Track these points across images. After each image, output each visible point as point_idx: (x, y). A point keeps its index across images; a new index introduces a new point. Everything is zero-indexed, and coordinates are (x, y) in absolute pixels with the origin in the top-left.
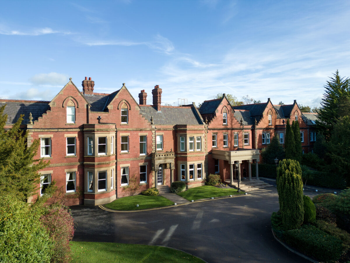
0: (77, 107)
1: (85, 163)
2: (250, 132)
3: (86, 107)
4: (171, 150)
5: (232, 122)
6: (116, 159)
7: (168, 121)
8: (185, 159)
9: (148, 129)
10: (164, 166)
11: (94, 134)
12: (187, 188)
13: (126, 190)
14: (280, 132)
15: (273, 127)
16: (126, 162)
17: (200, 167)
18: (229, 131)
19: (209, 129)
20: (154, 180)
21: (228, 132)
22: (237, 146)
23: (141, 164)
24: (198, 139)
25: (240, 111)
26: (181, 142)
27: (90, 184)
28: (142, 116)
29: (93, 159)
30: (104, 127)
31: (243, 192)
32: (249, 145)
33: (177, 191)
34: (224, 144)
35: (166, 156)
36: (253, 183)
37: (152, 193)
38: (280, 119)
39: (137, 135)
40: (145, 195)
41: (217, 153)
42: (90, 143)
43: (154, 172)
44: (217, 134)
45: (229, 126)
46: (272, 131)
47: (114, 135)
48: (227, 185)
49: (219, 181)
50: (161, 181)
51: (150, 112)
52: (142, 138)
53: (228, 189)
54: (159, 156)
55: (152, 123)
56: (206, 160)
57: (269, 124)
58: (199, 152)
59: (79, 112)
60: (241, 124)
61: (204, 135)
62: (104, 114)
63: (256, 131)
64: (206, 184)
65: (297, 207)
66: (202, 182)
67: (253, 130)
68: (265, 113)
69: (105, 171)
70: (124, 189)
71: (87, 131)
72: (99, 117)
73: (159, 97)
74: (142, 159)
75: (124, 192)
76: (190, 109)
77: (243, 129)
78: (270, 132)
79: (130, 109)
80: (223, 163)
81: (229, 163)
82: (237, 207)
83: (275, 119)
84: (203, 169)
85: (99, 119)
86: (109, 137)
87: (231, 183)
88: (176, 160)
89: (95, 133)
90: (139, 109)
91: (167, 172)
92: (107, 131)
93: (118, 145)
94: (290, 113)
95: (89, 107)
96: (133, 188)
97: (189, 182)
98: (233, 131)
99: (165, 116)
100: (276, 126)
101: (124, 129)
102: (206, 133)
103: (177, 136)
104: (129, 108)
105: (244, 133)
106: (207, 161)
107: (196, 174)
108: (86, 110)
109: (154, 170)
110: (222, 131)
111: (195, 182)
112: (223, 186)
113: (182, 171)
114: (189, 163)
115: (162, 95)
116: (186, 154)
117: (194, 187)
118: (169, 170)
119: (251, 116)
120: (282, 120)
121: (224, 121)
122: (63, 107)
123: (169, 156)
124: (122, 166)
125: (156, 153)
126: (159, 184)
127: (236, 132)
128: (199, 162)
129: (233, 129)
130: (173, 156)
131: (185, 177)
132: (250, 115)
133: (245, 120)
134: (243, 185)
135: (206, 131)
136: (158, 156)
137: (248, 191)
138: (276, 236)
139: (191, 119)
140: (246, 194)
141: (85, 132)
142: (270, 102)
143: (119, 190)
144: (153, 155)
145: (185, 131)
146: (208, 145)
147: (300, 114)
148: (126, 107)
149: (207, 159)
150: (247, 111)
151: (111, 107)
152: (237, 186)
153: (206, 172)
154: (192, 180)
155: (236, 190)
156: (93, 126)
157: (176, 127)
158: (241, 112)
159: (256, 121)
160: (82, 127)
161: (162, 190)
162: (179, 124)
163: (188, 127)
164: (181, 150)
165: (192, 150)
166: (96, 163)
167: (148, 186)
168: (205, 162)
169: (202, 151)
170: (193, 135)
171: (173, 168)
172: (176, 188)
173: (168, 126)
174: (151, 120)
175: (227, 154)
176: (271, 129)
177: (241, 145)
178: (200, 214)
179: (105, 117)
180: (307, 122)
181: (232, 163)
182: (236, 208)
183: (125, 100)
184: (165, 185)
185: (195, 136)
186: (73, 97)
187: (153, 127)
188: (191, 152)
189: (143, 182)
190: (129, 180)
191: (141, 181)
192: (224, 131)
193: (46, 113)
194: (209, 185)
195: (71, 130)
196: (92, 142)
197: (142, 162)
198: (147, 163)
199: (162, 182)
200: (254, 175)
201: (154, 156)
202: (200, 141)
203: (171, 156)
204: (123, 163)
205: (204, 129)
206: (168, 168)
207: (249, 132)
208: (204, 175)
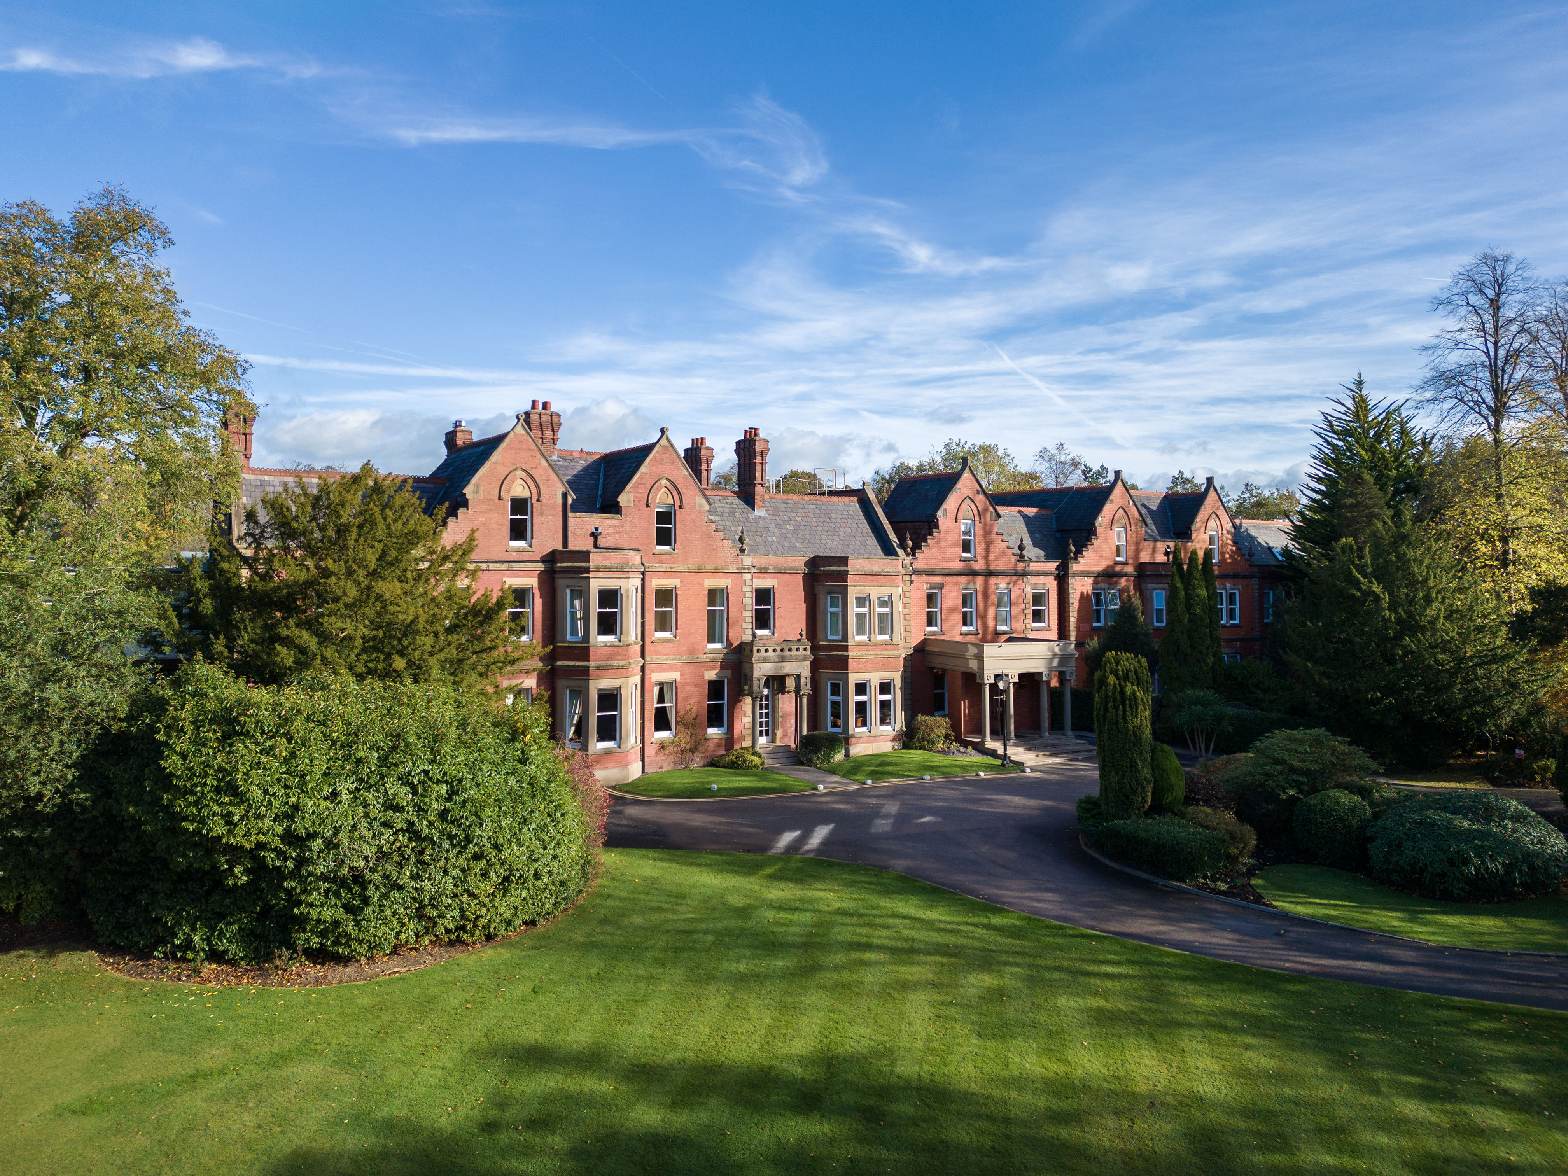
0: (538, 500)
1: (559, 663)
2: (1051, 585)
3: (560, 501)
4: (801, 635)
5: (987, 550)
6: (643, 656)
7: (786, 545)
8: (843, 664)
9: (731, 570)
10: (777, 683)
11: (588, 578)
12: (847, 755)
13: (667, 752)
14: (1154, 586)
15: (1129, 569)
16: (669, 667)
17: (889, 693)
18: (980, 580)
19: (916, 572)
20: (749, 726)
21: (975, 583)
22: (1004, 628)
23: (711, 675)
24: (883, 604)
25: (1020, 512)
26: (831, 610)
27: (572, 725)
28: (713, 526)
29: (583, 652)
30: (613, 560)
31: (1020, 766)
32: (1048, 629)
33: (818, 758)
34: (965, 624)
35: (787, 653)
36: (1054, 746)
37: (744, 761)
38: (1156, 540)
39: (702, 585)
40: (724, 767)
41: (942, 650)
42: (573, 606)
43: (749, 700)
44: (941, 587)
45: (979, 565)
46: (1123, 582)
47: (638, 583)
48: (970, 748)
49: (947, 736)
50: (767, 731)
51: (732, 513)
52: (714, 595)
53: (975, 758)
54: (767, 651)
55: (742, 551)
56: (904, 671)
57: (1118, 559)
58: (884, 644)
59: (542, 514)
60: (1021, 558)
61: (900, 590)
62: (608, 521)
63: (1071, 580)
64: (906, 746)
65: (1133, 766)
66: (893, 740)
67: (1062, 578)
68: (1101, 521)
69: (616, 689)
70: (662, 746)
71: (566, 571)
72: (597, 529)
73: (759, 468)
74: (713, 661)
75: (661, 757)
76: (853, 504)
77: (1024, 574)
78: (1119, 587)
79: (680, 507)
80: (959, 682)
81: (978, 680)
82: (996, 797)
83: (1138, 543)
84: (896, 697)
85: (595, 535)
86: (628, 590)
87: (983, 743)
88: (815, 666)
89: (591, 575)
90: (707, 507)
91: (786, 704)
92: (623, 571)
93: (646, 614)
94: (1192, 522)
95: (570, 501)
96: (688, 747)
97: (853, 736)
98: (993, 580)
99: (779, 527)
100: (1141, 567)
101: (665, 567)
102: (908, 583)
103: (816, 592)
104: (678, 503)
105: (1028, 588)
106: (909, 674)
107: (875, 713)
108: (560, 509)
109: (750, 694)
110: (956, 578)
111: (872, 739)
112: (959, 751)
113: (833, 703)
114: (853, 678)
115: (768, 458)
116: (846, 648)
117: (870, 752)
118: (791, 697)
119: (1058, 531)
120: (1161, 546)
121: (966, 547)
122: (500, 498)
123: (794, 653)
124: (656, 677)
125: (757, 640)
126: (763, 740)
127: (1002, 583)
128: (886, 676)
129: (990, 574)
130: (805, 651)
131: (840, 722)
132: (1054, 526)
133: (1035, 545)
134: (1021, 750)
135: (907, 578)
136: (763, 653)
137: (1033, 764)
138: (1086, 845)
139: (858, 538)
140: (1028, 770)
141: (560, 572)
142: (1120, 483)
143: (650, 751)
144: (748, 648)
145: (843, 576)
146: (913, 623)
147: (1228, 526)
148: (670, 501)
149: (909, 669)
150: (1046, 512)
151: (629, 501)
152: (1001, 752)
153: (905, 708)
154: (864, 729)
155: (999, 762)
156: (584, 556)
157: (814, 563)
158: (1025, 517)
159: (1073, 549)
160: (551, 559)
161: (772, 756)
162: (821, 554)
163: (854, 565)
164: (830, 637)
165: (864, 638)
166: (592, 664)
167: (729, 741)
168: (904, 679)
169: (894, 642)
170: (867, 590)
171: (806, 689)
172: (816, 751)
173: (790, 559)
174: (741, 540)
175: (973, 650)
176: (1121, 575)
177: (1018, 626)
178: (893, 807)
179: (611, 530)
180: (1251, 555)
181: (989, 680)
182: (992, 800)
183: (667, 479)
184: (778, 743)
185: (874, 593)
186: (526, 471)
187: (747, 561)
188: (859, 644)
189: (713, 731)
190: (677, 723)
191: (711, 725)
192: (963, 579)
193: (456, 516)
194: (916, 748)
195: (521, 566)
196: (578, 603)
197: (712, 668)
198: (729, 673)
199: (770, 733)
200: (1056, 725)
201: (752, 651)
202: (887, 610)
203: (801, 652)
204: (660, 668)
205: (902, 571)
206: (789, 692)
207: (1049, 586)
208: (899, 717)
